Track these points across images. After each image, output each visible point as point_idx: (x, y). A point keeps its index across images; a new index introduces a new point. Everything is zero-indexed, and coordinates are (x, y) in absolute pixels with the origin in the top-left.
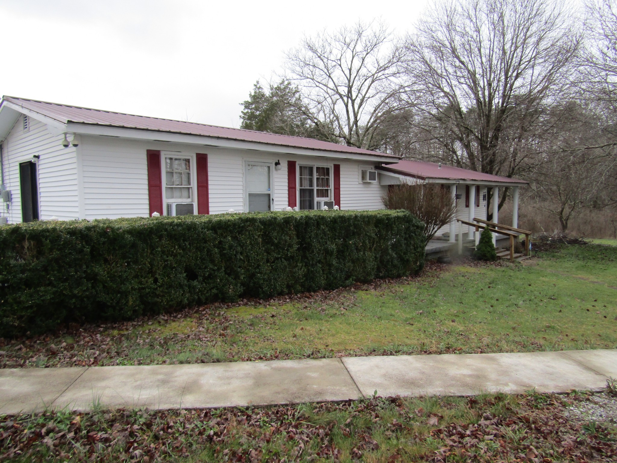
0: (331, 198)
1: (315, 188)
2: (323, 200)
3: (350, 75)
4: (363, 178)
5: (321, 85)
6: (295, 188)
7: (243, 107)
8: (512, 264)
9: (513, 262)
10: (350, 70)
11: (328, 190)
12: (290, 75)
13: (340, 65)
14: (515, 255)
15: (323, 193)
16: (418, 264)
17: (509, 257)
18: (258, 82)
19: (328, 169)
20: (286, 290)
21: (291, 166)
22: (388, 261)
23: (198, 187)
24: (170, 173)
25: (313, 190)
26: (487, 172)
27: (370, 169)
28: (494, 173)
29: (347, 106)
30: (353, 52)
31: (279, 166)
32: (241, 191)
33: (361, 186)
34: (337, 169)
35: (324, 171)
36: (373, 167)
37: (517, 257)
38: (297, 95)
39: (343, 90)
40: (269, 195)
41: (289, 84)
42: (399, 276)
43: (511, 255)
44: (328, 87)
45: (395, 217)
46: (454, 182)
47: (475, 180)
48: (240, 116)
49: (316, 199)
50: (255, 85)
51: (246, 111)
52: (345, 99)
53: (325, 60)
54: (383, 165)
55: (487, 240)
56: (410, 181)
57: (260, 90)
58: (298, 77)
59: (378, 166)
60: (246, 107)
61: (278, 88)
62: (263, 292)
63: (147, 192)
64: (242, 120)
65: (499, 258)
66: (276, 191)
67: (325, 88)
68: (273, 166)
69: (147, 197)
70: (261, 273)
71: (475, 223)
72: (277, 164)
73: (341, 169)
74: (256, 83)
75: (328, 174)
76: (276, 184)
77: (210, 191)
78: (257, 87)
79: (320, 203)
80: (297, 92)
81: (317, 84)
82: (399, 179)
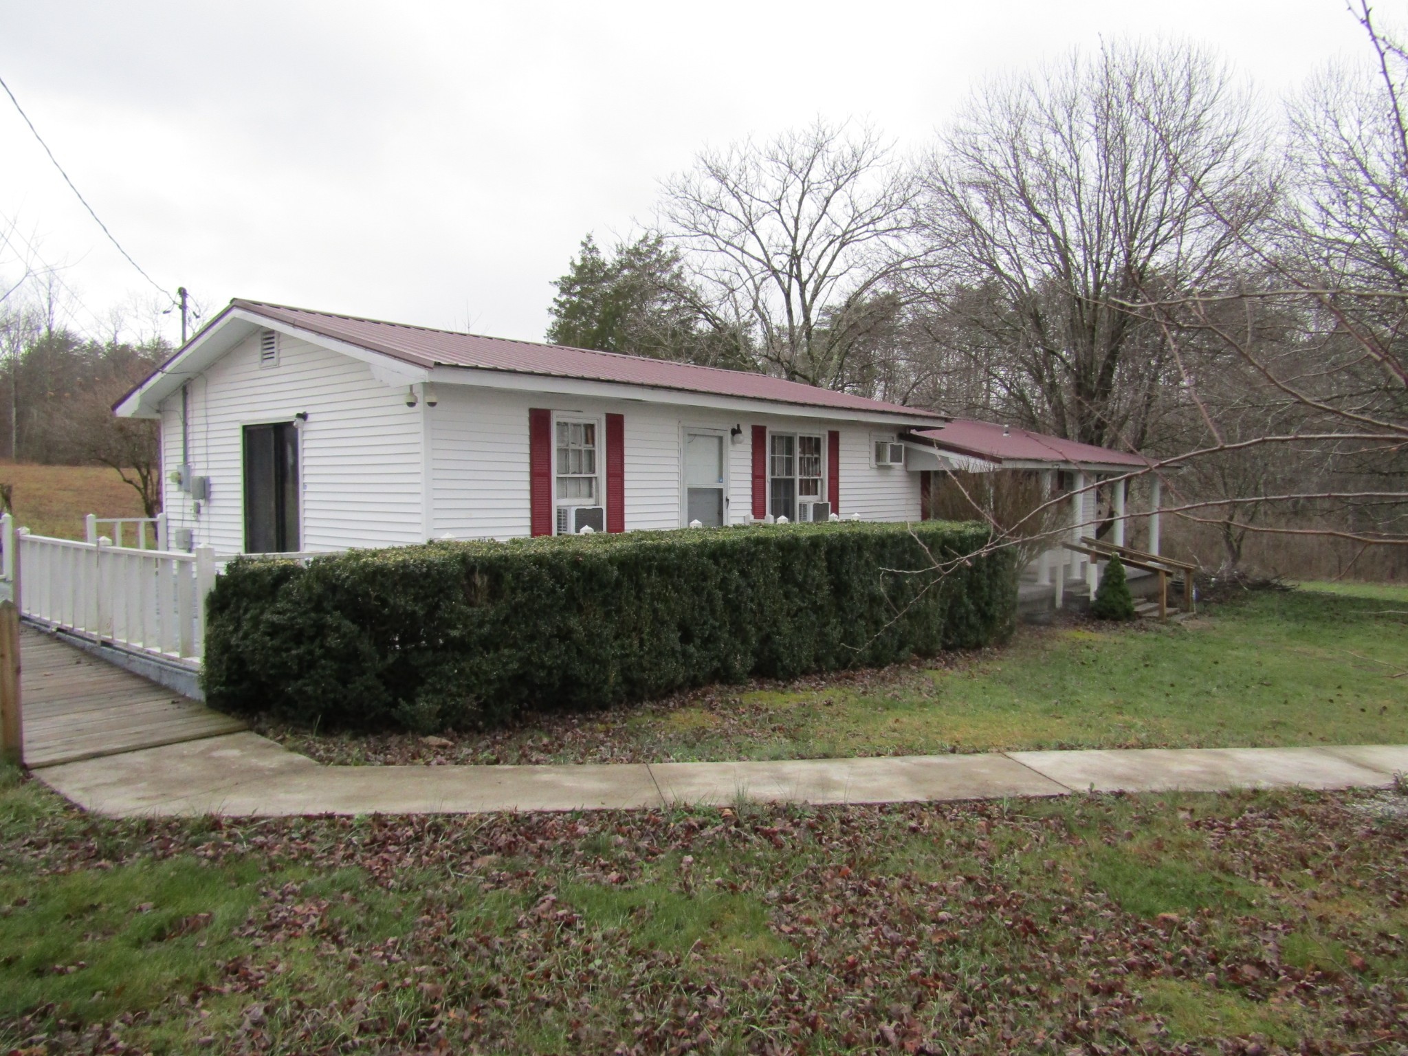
0: (823, 496)
1: (797, 477)
2: (811, 500)
3: (797, 229)
4: (879, 456)
5: (729, 248)
6: (764, 477)
7: (557, 290)
8: (1165, 628)
9: (1167, 623)
10: (796, 220)
11: (815, 481)
12: (667, 227)
13: (779, 211)
14: (1168, 610)
15: (809, 487)
16: (1008, 623)
17: (1156, 614)
18: (590, 238)
19: (818, 440)
20: (813, 665)
21: (758, 434)
22: (961, 618)
23: (609, 475)
24: (563, 452)
25: (793, 481)
27: (891, 441)
28: (1105, 445)
29: (788, 296)
30: (803, 182)
31: (738, 436)
32: (676, 485)
33: (874, 473)
34: (834, 438)
35: (811, 445)
36: (895, 435)
37: (1169, 615)
38: (675, 267)
39: (781, 262)
40: (720, 492)
41: (659, 241)
42: (978, 646)
43: (1160, 609)
44: (743, 252)
46: (1049, 466)
47: (1086, 463)
48: (550, 310)
49: (799, 499)
50: (583, 244)
51: (564, 298)
52: (785, 278)
53: (746, 198)
54: (913, 432)
55: (1116, 581)
56: (976, 466)
57: (594, 255)
58: (684, 231)
59: (904, 434)
60: (563, 291)
61: (636, 252)
63: (527, 486)
64: (554, 318)
65: (1139, 616)
66: (732, 484)
67: (738, 254)
68: (728, 436)
69: (527, 496)
70: (780, 634)
71: (1084, 546)
72: (735, 432)
73: (841, 441)
74: (585, 240)
75: (817, 449)
76: (732, 469)
77: (627, 485)
78: (588, 247)
79: (805, 506)
80: (676, 259)
81: (723, 246)
82: (946, 460)
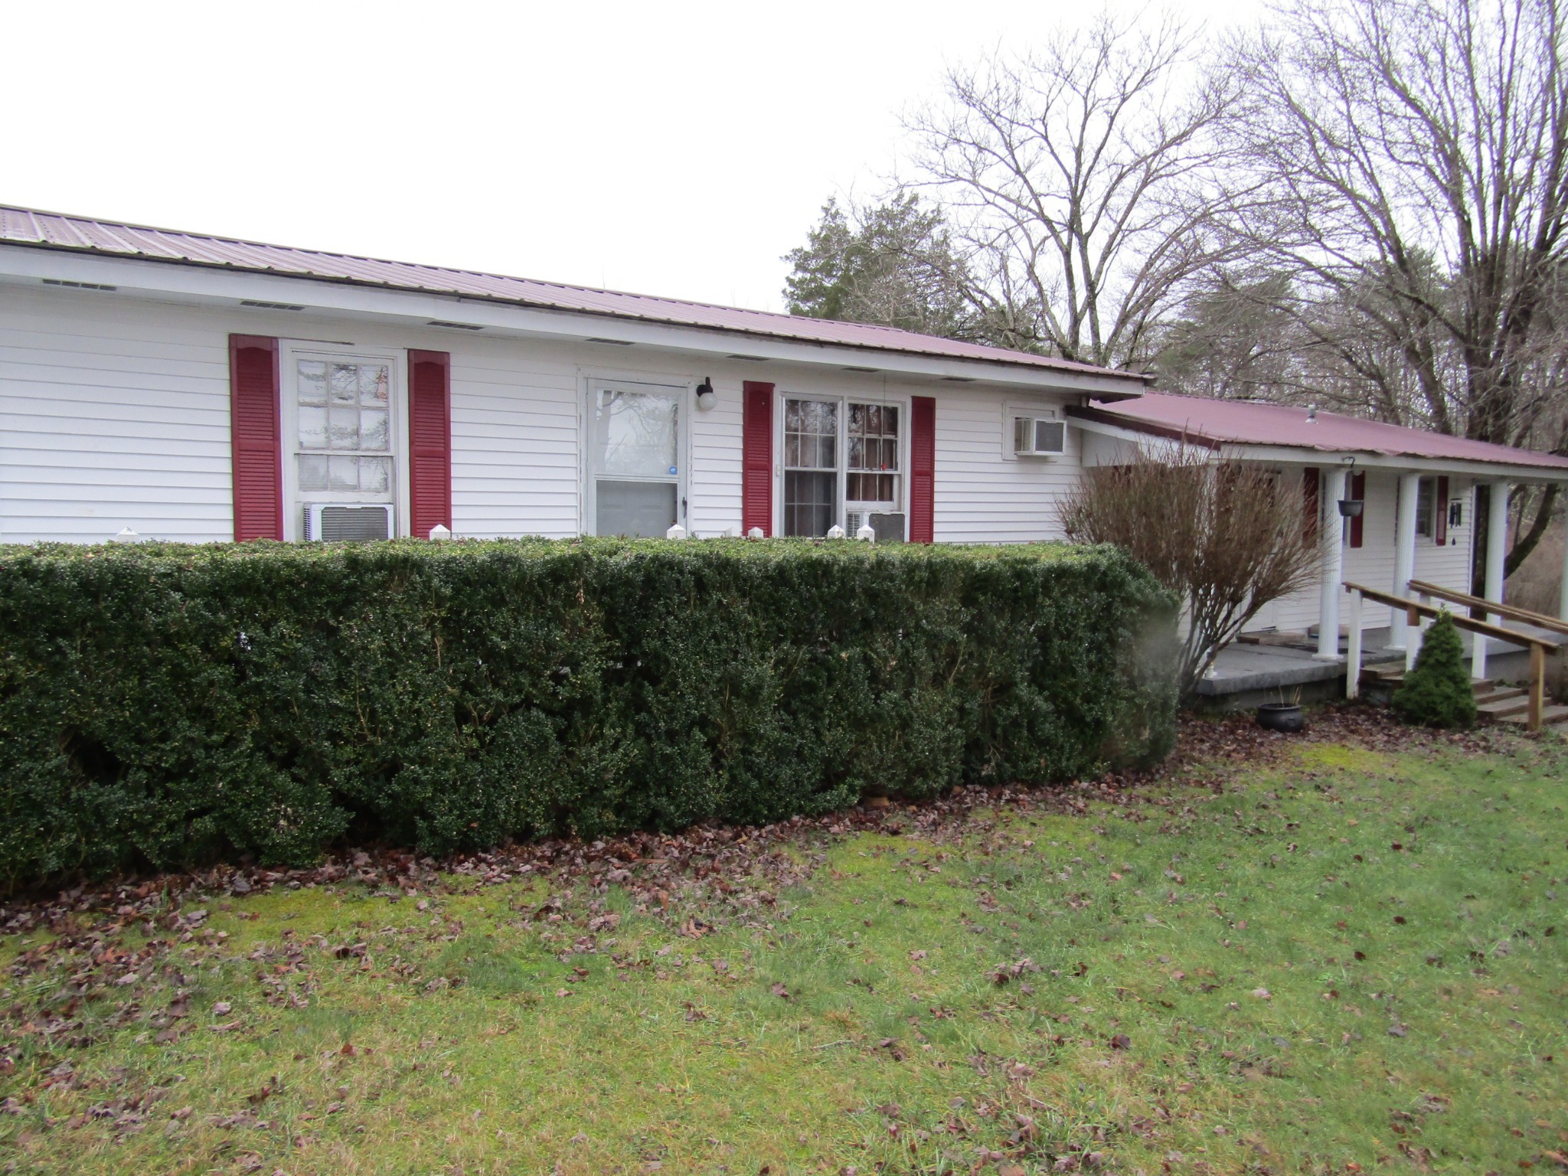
0: (902, 502)
1: (843, 469)
2: (868, 508)
3: (1079, 165)
4: (1020, 442)
5: (1000, 201)
6: (767, 468)
7: (790, 267)
8: (1530, 746)
9: (1536, 738)
10: (1078, 152)
11: (891, 477)
12: (911, 174)
13: (1046, 138)
14: (1548, 712)
15: (873, 488)
16: (1146, 734)
17: (1524, 718)
18: (832, 201)
19: (893, 413)
21: (757, 398)
23: (414, 456)
25: (834, 475)
26: (1483, 438)
27: (1052, 415)
28: (1511, 441)
29: (1067, 255)
30: (1085, 99)
31: (707, 397)
32: (572, 474)
33: (1012, 468)
34: (924, 412)
36: (1057, 409)
37: (1554, 721)
38: (936, 232)
39: (1058, 209)
40: (674, 488)
41: (914, 199)
42: (1061, 779)
43: (1532, 709)
45: (1050, 570)
46: (1336, 460)
47: (1415, 456)
48: (784, 292)
49: (844, 506)
50: (826, 210)
51: (800, 275)
52: (1064, 236)
53: (1004, 125)
54: (1095, 404)
55: (1443, 658)
56: (1158, 450)
57: (839, 221)
58: (934, 178)
59: (1076, 406)
60: (800, 267)
61: (885, 215)
62: (433, 832)
63: (227, 467)
64: (786, 301)
65: (1488, 719)
66: (697, 477)
67: (1011, 208)
68: (688, 397)
72: (704, 389)
73: (939, 413)
74: (826, 204)
75: (893, 428)
76: (697, 453)
77: (455, 471)
78: (831, 212)
79: (857, 517)
80: (936, 220)
81: (990, 197)
82: (1134, 446)
